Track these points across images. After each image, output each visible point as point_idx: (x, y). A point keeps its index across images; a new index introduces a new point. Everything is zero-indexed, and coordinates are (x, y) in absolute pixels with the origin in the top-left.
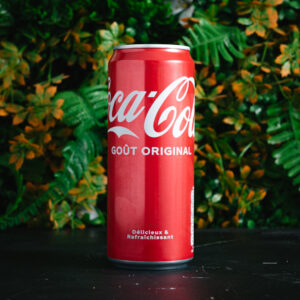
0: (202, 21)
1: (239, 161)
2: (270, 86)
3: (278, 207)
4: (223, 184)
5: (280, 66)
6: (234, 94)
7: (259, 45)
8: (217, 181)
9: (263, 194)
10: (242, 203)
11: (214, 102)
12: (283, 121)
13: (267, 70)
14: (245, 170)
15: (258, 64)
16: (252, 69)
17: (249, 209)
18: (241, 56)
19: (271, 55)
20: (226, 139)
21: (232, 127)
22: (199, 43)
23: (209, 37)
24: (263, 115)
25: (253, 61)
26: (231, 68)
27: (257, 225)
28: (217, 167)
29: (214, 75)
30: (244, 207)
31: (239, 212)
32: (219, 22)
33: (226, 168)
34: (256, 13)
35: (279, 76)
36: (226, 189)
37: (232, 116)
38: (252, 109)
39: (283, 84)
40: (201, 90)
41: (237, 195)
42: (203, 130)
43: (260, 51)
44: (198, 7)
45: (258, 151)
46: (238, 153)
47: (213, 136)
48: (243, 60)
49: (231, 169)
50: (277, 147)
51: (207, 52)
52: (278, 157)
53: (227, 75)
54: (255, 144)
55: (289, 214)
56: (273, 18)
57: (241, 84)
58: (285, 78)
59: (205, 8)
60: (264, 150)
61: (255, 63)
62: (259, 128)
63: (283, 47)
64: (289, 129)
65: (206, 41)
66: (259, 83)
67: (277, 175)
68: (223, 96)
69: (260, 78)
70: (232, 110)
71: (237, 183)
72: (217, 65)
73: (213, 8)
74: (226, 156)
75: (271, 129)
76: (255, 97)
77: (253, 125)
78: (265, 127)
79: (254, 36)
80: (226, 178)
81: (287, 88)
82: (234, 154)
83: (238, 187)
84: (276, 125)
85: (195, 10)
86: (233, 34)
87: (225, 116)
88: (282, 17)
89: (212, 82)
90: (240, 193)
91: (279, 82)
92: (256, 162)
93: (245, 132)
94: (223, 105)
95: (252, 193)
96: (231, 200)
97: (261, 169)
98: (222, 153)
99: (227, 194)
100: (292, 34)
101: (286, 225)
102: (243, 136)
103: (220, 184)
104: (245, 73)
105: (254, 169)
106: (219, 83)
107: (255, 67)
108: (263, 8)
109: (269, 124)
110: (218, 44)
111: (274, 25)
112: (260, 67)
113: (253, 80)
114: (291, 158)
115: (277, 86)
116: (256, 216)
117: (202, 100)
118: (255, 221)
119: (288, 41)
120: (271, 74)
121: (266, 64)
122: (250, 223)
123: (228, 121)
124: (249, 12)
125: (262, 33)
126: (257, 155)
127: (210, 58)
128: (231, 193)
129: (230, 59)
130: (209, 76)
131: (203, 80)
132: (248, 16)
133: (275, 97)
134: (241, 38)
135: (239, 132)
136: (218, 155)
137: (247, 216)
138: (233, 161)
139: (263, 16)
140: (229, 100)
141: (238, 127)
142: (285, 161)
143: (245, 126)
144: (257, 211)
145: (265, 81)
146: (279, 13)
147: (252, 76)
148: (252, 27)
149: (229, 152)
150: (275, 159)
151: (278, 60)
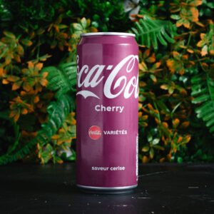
0: (145, 17)
1: (172, 116)
2: (193, 63)
3: (199, 148)
4: (160, 131)
5: (200, 49)
6: (168, 68)
7: (186, 34)
8: (156, 130)
9: (189, 139)
10: (174, 145)
11: (154, 74)
12: (202, 87)
13: (191, 52)
14: (176, 122)
15: (185, 47)
16: (180, 51)
17: (179, 149)
18: (173, 41)
19: (194, 41)
20: (163, 100)
21: (167, 92)
22: (143, 32)
23: (150, 28)
24: (188, 83)
25: (182, 45)
26: (165, 50)
27: (184, 161)
28: (156, 120)
29: (154, 54)
30: (175, 148)
31: (172, 151)
32: (157, 18)
33: (162, 121)
34: (184, 11)
35: (200, 56)
36: (163, 136)
37: (166, 84)
38: (181, 79)
39: (202, 61)
40: (145, 65)
41: (170, 139)
42: (146, 93)
43: (186, 38)
44: (142, 7)
45: (185, 109)
46: (171, 110)
47: (153, 98)
48: (174, 44)
49: (166, 121)
50: (199, 106)
51: (149, 39)
52: (199, 112)
53: (163, 55)
54: (183, 103)
55: (207, 153)
56: (196, 14)
57: (173, 61)
58: (204, 57)
59: (147, 7)
60: (189, 108)
61: (183, 46)
62: (186, 92)
63: (202, 35)
64: (207, 93)
65: (148, 31)
66: (186, 60)
67: (198, 126)
68: (160, 70)
69: (186, 57)
70: (167, 79)
71: (170, 131)
72: (156, 48)
73: (153, 8)
74: (163, 112)
75: (194, 93)
76: (183, 71)
77: (182, 90)
78: (190, 91)
79: (182, 27)
80: (162, 127)
81: (205, 64)
82: (168, 110)
83: (171, 134)
84: (197, 90)
85: (140, 9)
86: (167, 26)
87: (162, 84)
88: (201, 14)
89: (152, 59)
90: (172, 138)
91: (200, 60)
92: (184, 116)
93: (175, 95)
94: (160, 76)
95: (181, 138)
96: (166, 143)
97: (187, 121)
98: (160, 110)
99: (163, 138)
100: (209, 26)
101: (205, 161)
102: (174, 98)
103: (158, 132)
104: (175, 54)
105: (182, 121)
106: (157, 61)
107: (183, 49)
108: (188, 8)
109: (193, 89)
110: (156, 33)
111: (196, 20)
112: (186, 49)
113: (181, 58)
114: (208, 114)
115: (198, 62)
116: (184, 154)
117: (145, 72)
118: (183, 158)
119: (206, 30)
120: (194, 54)
121: (191, 47)
122: (179, 159)
123: (163, 87)
124: (178, 10)
125: (187, 25)
126: (184, 111)
127: (151, 43)
128: (166, 138)
129: (165, 43)
130: (150, 55)
131: (146, 58)
132: (178, 13)
133: (197, 71)
134: (173, 29)
135: (172, 95)
136: (157, 111)
137: (178, 154)
138: (167, 115)
139: (188, 14)
140: (164, 72)
141: (171, 92)
142: (204, 116)
143: (176, 91)
144: (184, 151)
145: (189, 59)
146: (199, 11)
147: (181, 55)
148: (181, 21)
149: (164, 109)
150: (197, 114)
151: (199, 44)
